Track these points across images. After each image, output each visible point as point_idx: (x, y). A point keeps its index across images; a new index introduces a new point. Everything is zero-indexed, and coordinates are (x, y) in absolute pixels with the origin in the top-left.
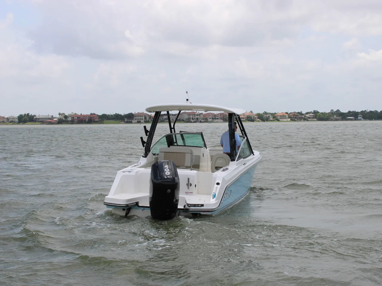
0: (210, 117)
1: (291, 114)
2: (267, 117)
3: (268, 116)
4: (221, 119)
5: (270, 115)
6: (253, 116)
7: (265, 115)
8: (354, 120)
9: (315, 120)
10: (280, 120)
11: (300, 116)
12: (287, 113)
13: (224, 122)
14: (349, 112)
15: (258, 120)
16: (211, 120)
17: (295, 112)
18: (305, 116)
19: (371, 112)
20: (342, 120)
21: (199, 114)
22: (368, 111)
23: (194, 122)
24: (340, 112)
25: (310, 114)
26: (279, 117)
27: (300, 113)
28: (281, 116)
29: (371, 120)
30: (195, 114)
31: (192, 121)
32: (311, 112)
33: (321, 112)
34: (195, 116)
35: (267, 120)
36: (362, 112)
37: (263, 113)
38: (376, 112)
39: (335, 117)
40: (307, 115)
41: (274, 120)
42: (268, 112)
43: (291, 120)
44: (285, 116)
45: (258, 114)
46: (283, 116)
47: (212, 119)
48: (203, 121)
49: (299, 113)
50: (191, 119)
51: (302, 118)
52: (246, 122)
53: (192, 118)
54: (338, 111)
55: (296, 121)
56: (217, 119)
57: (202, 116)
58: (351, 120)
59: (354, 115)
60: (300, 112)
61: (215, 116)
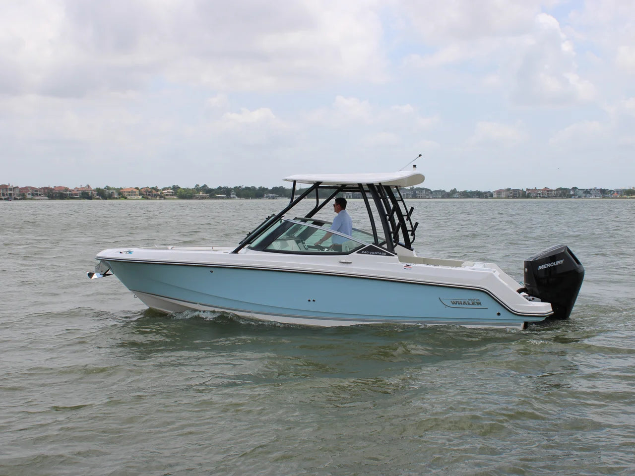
0: (29, 193)
1: (143, 190)
2: (109, 194)
3: (112, 192)
4: (45, 195)
5: (114, 191)
6: (90, 192)
7: (107, 191)
8: (226, 199)
9: (175, 197)
10: (129, 197)
11: (154, 192)
12: (137, 188)
13: (49, 200)
14: (220, 188)
15: (98, 197)
16: (30, 196)
17: (148, 187)
18: (162, 193)
19: (247, 188)
20: (209, 199)
21: (12, 188)
22: (244, 187)
23: (5, 199)
24: (208, 188)
25: (169, 191)
26: (126, 194)
27: (156, 189)
28: (129, 192)
29: (247, 199)
30: (7, 188)
31: (3, 198)
32: (170, 187)
33: (183, 188)
34: (7, 191)
35: (110, 197)
36: (236, 188)
37: (105, 188)
38: (254, 188)
39: (201, 194)
40: (164, 192)
41: (119, 198)
42: (111, 187)
43: (142, 197)
44: (135, 192)
45: (97, 188)
46: (132, 192)
47: (33, 195)
48: (18, 198)
49: (153, 188)
50: (1, 194)
51: (158, 195)
52: (80, 199)
53: (3, 193)
54: (205, 186)
55: (149, 199)
56: (40, 195)
57: (17, 191)
58: (222, 198)
59: (226, 192)
60: (155, 187)
61: (36, 191)
